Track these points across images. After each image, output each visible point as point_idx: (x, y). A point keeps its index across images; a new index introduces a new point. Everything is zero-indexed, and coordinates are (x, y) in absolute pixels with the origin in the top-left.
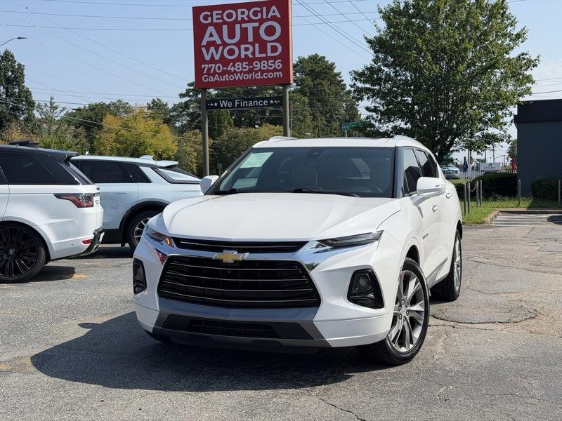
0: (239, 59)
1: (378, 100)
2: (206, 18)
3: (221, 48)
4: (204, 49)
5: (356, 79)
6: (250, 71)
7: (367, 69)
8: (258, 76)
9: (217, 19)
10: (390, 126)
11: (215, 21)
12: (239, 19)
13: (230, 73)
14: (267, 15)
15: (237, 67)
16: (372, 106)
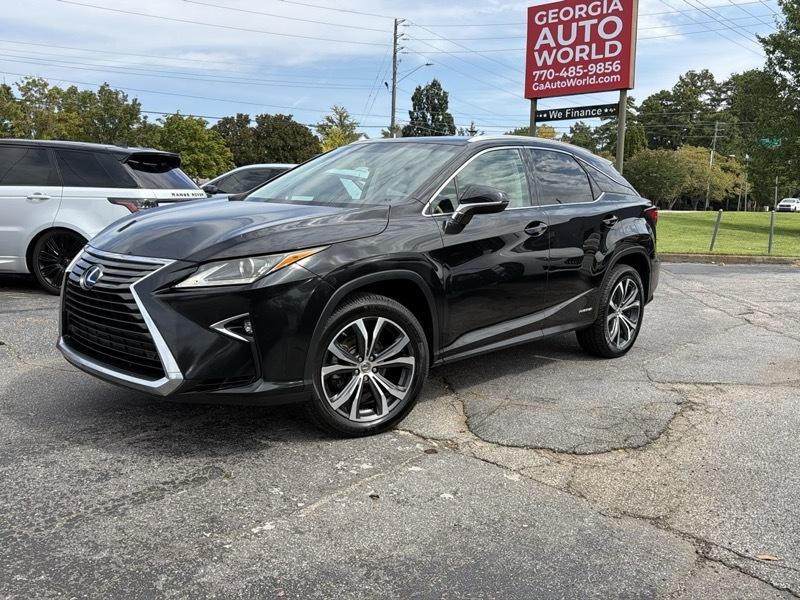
0: (573, 63)
2: (541, 19)
3: (555, 51)
4: (536, 54)
6: (585, 75)
9: (553, 18)
11: (550, 21)
12: (577, 17)
13: (562, 79)
14: (608, 9)
15: (570, 71)
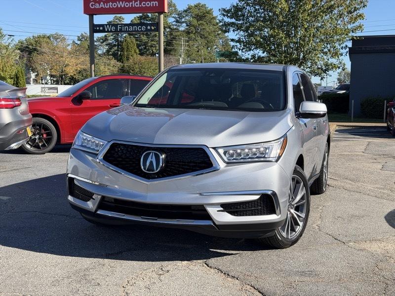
1: (242, 33)
5: (224, 15)
7: (233, 6)
8: (137, 4)
10: (250, 54)
13: (113, 1)
16: (236, 38)
